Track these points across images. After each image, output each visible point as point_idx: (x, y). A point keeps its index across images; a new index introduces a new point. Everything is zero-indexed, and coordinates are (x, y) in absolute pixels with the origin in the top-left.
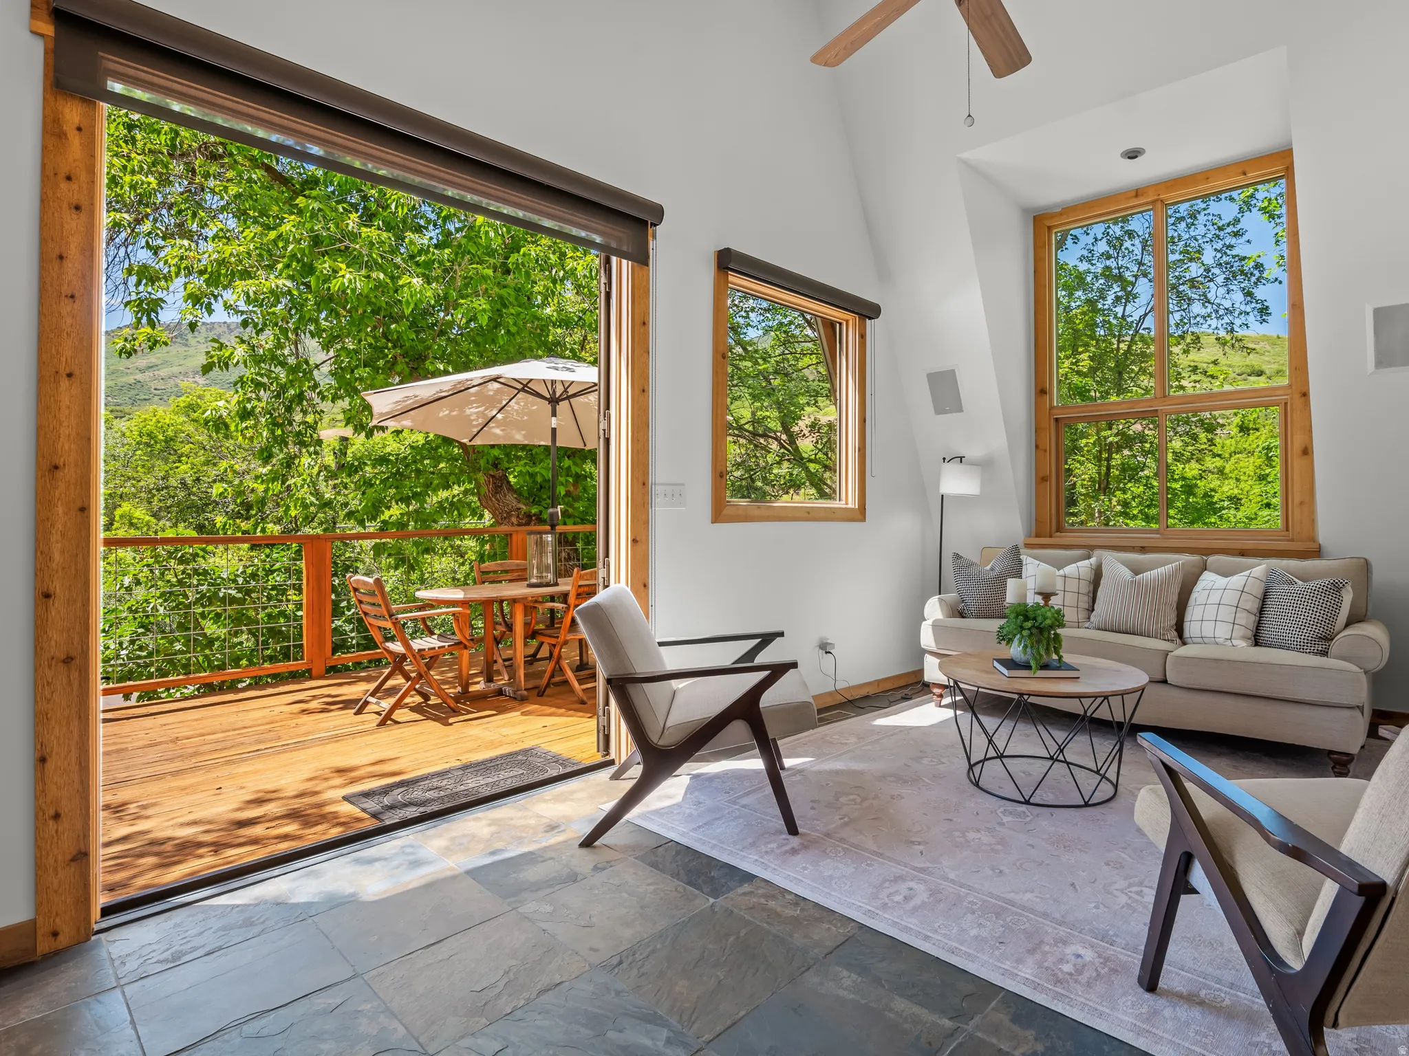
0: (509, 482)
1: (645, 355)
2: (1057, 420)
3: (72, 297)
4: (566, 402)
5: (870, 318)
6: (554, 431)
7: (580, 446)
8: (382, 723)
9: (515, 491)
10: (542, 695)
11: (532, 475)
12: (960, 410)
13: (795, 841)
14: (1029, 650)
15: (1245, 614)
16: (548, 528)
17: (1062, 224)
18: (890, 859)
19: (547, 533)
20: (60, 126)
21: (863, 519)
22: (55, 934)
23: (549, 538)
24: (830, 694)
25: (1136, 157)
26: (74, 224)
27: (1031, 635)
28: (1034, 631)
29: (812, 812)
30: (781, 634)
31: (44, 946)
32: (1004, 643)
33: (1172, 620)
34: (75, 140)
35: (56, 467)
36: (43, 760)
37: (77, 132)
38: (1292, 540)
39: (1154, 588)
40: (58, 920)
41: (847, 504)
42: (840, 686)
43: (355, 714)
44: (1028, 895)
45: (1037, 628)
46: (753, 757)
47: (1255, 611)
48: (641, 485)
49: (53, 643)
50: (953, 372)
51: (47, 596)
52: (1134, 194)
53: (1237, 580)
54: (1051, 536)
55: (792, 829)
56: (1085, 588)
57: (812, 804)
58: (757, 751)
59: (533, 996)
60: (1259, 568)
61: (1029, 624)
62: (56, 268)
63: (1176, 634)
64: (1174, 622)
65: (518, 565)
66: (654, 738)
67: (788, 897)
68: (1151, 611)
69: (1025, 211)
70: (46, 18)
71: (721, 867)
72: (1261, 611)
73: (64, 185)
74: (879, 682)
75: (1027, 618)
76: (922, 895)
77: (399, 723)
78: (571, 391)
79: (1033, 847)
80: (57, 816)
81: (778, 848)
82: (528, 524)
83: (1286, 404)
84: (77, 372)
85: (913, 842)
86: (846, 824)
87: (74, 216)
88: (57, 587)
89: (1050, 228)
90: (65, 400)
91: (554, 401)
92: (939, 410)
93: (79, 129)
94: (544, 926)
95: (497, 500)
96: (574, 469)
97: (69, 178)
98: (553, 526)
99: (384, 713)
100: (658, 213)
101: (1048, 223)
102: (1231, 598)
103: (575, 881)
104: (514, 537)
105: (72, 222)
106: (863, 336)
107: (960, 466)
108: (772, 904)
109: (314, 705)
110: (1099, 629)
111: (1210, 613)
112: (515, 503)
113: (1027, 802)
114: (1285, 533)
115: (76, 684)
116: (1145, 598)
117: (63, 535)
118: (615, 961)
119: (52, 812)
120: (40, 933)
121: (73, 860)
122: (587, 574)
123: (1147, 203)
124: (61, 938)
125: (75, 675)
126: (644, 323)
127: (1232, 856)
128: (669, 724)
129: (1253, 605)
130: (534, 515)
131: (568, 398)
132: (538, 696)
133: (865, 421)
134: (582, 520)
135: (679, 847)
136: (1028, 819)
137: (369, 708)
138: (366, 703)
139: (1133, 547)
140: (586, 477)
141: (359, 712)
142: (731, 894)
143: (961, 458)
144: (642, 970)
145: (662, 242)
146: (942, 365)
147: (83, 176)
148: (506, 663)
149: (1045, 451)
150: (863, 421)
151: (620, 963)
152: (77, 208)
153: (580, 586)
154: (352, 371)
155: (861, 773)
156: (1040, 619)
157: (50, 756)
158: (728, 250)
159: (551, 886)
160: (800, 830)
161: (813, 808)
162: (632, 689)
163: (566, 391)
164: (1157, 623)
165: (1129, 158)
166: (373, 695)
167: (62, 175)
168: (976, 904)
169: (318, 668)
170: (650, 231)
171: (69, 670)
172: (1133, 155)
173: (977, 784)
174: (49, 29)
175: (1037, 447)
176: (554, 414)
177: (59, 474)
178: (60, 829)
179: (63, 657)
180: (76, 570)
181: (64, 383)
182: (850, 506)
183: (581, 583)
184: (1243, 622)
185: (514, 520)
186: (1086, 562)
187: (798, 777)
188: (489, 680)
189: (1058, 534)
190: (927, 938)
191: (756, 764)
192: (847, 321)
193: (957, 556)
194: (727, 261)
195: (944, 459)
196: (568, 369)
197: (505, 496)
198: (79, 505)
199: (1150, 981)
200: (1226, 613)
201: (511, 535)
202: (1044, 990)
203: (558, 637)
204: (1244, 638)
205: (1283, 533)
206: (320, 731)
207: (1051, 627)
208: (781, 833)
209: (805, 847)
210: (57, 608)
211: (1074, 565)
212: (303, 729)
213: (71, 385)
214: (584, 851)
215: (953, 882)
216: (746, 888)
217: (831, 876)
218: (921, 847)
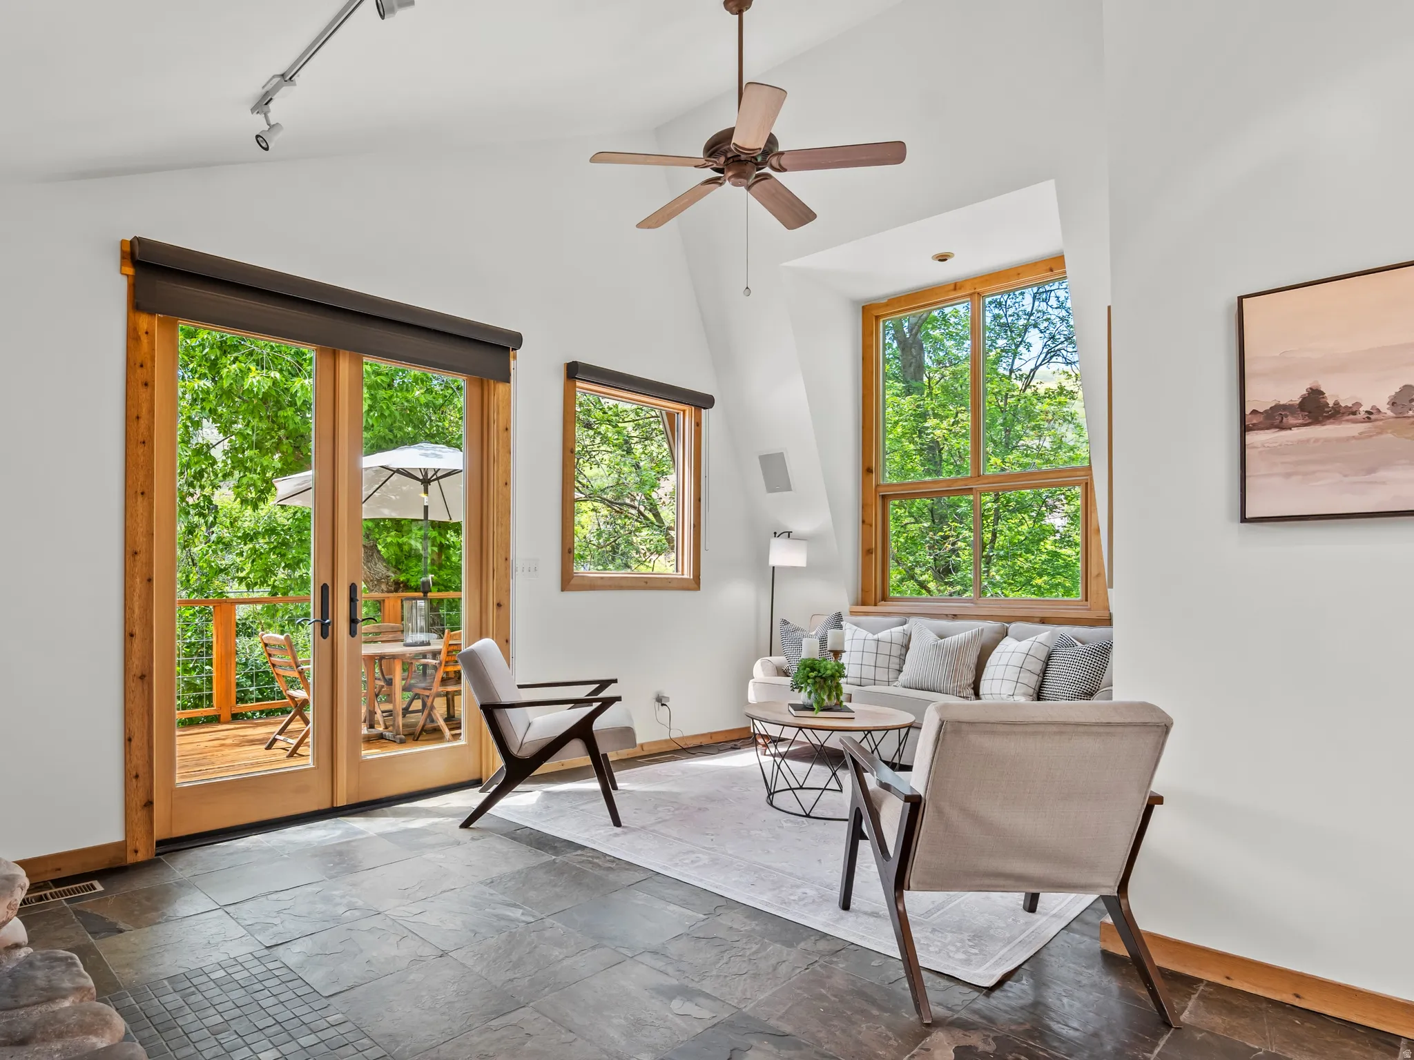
0: (379, 552)
1: (508, 455)
2: (883, 497)
3: (144, 442)
4: (437, 481)
5: (705, 408)
6: (426, 508)
7: (446, 519)
8: (290, 756)
9: (384, 560)
10: (417, 740)
11: (400, 546)
12: (789, 488)
13: (618, 830)
14: (813, 695)
15: (1028, 674)
16: (422, 594)
17: (891, 313)
18: (686, 842)
19: (420, 599)
20: (137, 333)
21: (698, 588)
22: (136, 852)
23: (421, 603)
24: (666, 741)
25: (945, 260)
26: (144, 395)
27: (815, 683)
28: (818, 680)
29: (635, 815)
30: (615, 681)
31: (131, 859)
32: (797, 690)
33: (970, 678)
34: (144, 339)
35: (136, 553)
36: (130, 740)
37: (146, 335)
38: (1089, 609)
39: (953, 650)
40: (137, 844)
41: (683, 574)
42: (675, 734)
43: (266, 749)
44: (784, 864)
45: (821, 677)
46: (594, 781)
47: (1038, 671)
48: (504, 559)
49: (135, 666)
50: (782, 454)
51: (132, 635)
52: (952, 287)
53: (1025, 645)
54: (875, 605)
55: (617, 822)
56: (896, 651)
57: (635, 811)
58: (596, 778)
59: (439, 892)
60: (1045, 635)
61: (812, 674)
62: (136, 424)
63: (972, 691)
64: (971, 681)
65: (392, 627)
66: (514, 751)
67: (608, 858)
68: (949, 672)
69: (855, 302)
70: (130, 264)
71: (562, 842)
72: (1044, 672)
73: (139, 371)
74: (711, 735)
75: (813, 670)
76: (705, 859)
77: (304, 756)
78: (439, 474)
79: (800, 840)
80: (137, 776)
81: (605, 832)
82: (396, 591)
83: (1087, 484)
84: (146, 491)
85: (707, 834)
86: (660, 822)
87: (145, 390)
88: (137, 630)
89: (877, 318)
90: (140, 510)
91: (426, 482)
92: (771, 489)
93: (147, 333)
94: (441, 864)
95: (368, 568)
96: (439, 539)
97: (142, 366)
98: (425, 593)
99: (290, 749)
100: (516, 340)
101: (876, 313)
102: (1017, 660)
103: (458, 844)
104: (386, 601)
105: (144, 394)
106: (698, 424)
107: (788, 541)
108: (595, 860)
109: (229, 741)
110: (905, 687)
111: (999, 675)
112: (384, 571)
113: (808, 816)
114: (1085, 603)
115: (146, 692)
116: (944, 660)
117: (139, 596)
118: (488, 881)
119: (134, 773)
120: (129, 849)
121: (145, 805)
122: (455, 634)
123: (965, 296)
124: (139, 854)
125: (146, 687)
126: (507, 429)
127: (880, 806)
128: (525, 741)
129: (1038, 667)
130: (402, 582)
131: (438, 479)
132: (414, 740)
133: (700, 500)
134: (446, 587)
135: (532, 831)
136: (804, 826)
137: (278, 744)
138: (275, 740)
139: (947, 615)
140: (449, 547)
141: (269, 748)
142: (568, 855)
143: (789, 533)
144: (506, 886)
145: (520, 362)
146: (771, 448)
147: (149, 364)
148: (384, 714)
149: (871, 525)
150: (698, 500)
151: (492, 882)
152: (146, 384)
153: (450, 645)
154: (243, 452)
155: (679, 794)
156: (822, 670)
157: (133, 737)
158: (575, 363)
159: (443, 846)
160: (623, 824)
161: (635, 813)
162: (498, 714)
163: (435, 474)
164: (954, 682)
165: (940, 260)
166: (280, 733)
167: (138, 364)
168: (742, 866)
169: (226, 715)
170: (511, 353)
171: (143, 682)
172: (943, 258)
173: (771, 804)
174: (130, 271)
175: (863, 522)
176: (426, 492)
177: (138, 557)
178: (138, 785)
179: (140, 675)
180: (146, 620)
181: (140, 498)
182: (686, 576)
183: (451, 642)
184: (1026, 681)
185: (384, 587)
186: (900, 628)
187: (627, 795)
188: (371, 726)
189: (883, 602)
190: (701, 880)
191: (594, 785)
192: (684, 411)
193: (785, 622)
194: (574, 371)
195: (775, 533)
196: (437, 456)
197: (376, 564)
198: (147, 577)
199: (846, 905)
200: (1012, 673)
201: (384, 600)
202: (772, 906)
203: (430, 689)
204: (1025, 694)
205: (1081, 603)
206: (243, 759)
207: (833, 676)
208: (608, 825)
209: (625, 833)
210: (137, 643)
211: (889, 631)
212: (229, 758)
213: (143, 500)
214: (464, 830)
215: (730, 855)
216: (579, 852)
217: (641, 849)
218: (712, 837)
